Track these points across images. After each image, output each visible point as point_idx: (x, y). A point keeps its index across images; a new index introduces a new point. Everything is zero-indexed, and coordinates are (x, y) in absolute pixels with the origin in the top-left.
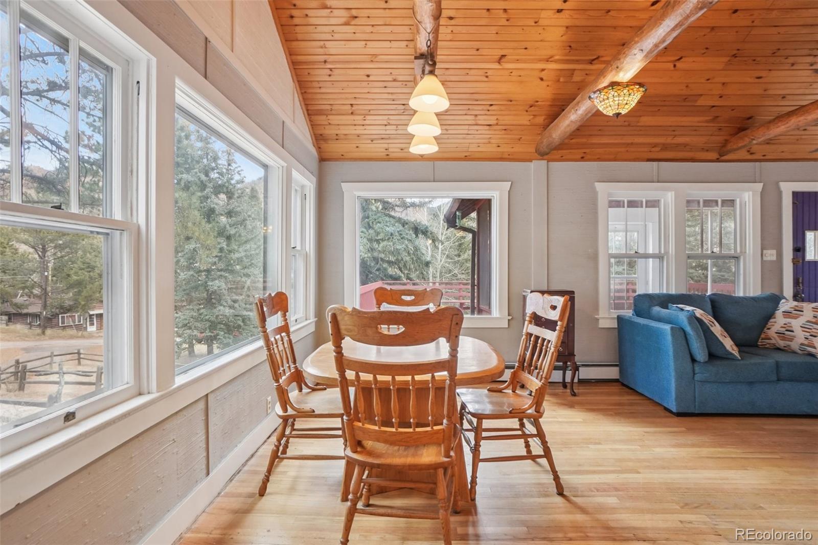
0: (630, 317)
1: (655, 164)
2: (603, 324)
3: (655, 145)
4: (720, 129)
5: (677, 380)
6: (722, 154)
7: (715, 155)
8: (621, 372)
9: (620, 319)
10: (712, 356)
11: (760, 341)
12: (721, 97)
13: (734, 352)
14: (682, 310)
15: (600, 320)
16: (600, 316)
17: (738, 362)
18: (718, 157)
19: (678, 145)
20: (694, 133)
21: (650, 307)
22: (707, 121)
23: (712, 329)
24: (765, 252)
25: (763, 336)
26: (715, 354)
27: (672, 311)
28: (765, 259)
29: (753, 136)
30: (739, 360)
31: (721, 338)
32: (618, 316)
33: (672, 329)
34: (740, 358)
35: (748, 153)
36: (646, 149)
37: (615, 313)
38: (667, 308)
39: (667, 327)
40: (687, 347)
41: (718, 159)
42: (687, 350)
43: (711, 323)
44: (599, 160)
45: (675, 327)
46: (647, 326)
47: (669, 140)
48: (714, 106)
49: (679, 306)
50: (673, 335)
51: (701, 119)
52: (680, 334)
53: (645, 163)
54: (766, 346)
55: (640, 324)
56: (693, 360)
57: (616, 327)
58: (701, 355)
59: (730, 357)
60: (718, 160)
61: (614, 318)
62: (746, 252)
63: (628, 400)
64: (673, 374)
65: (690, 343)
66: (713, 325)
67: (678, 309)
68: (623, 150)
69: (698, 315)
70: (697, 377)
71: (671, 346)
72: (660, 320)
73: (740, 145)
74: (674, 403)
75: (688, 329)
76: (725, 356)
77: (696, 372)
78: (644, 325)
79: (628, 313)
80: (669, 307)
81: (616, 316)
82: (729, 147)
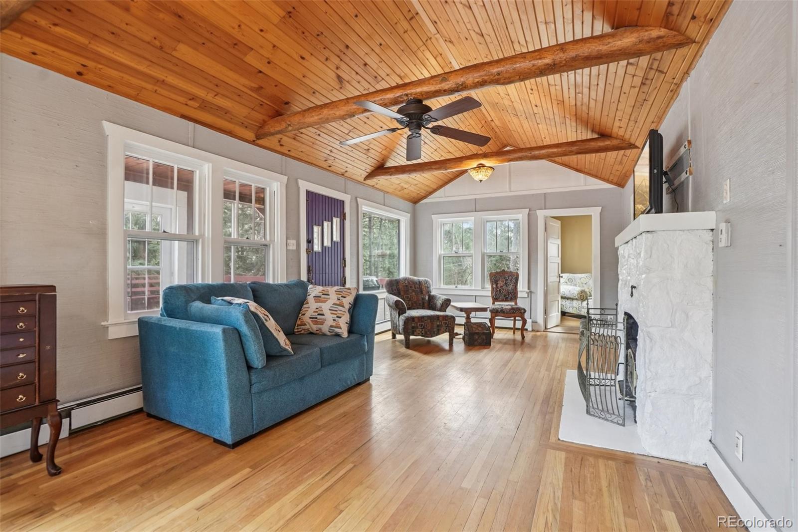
0: (159, 320)
1: (191, 124)
2: (114, 333)
3: (193, 98)
4: (261, 105)
5: (231, 401)
6: (259, 137)
7: (251, 135)
8: (146, 398)
9: (143, 324)
10: (270, 357)
11: (296, 328)
12: (269, 63)
13: (287, 347)
14: (230, 303)
15: (110, 328)
16: (110, 322)
17: (292, 358)
18: (255, 139)
19: (220, 108)
20: (237, 98)
21: (188, 302)
22: (252, 89)
23: (267, 324)
24: (289, 241)
25: (299, 322)
26: (273, 355)
27: (216, 306)
28: (289, 248)
29: (290, 121)
30: (292, 355)
31: (275, 334)
32: (139, 319)
33: (224, 331)
34: (293, 353)
35: (279, 144)
36: (182, 99)
37: (135, 315)
38: (209, 302)
39: (217, 330)
40: (242, 353)
41: (254, 141)
42: (243, 357)
43: (266, 317)
44: (109, 88)
45: (228, 328)
46: (186, 331)
47: (210, 97)
48: (260, 72)
49: (225, 298)
50: (226, 340)
51: (247, 82)
52: (234, 336)
53: (178, 118)
54: (302, 332)
55: (175, 328)
56: (249, 368)
57: (138, 334)
58: (258, 359)
59: (284, 353)
60: (253, 143)
61: (133, 322)
62: (274, 241)
63: (160, 443)
64: (226, 393)
65: (245, 347)
66: (268, 319)
67: (224, 303)
68: (149, 86)
69: (253, 309)
70: (255, 389)
71: (223, 355)
72: (203, 319)
73: (277, 129)
74: (229, 433)
75: (245, 329)
76: (278, 354)
77: (253, 382)
78: (180, 328)
79: (155, 313)
80: (213, 301)
81: (137, 320)
82: (267, 129)
